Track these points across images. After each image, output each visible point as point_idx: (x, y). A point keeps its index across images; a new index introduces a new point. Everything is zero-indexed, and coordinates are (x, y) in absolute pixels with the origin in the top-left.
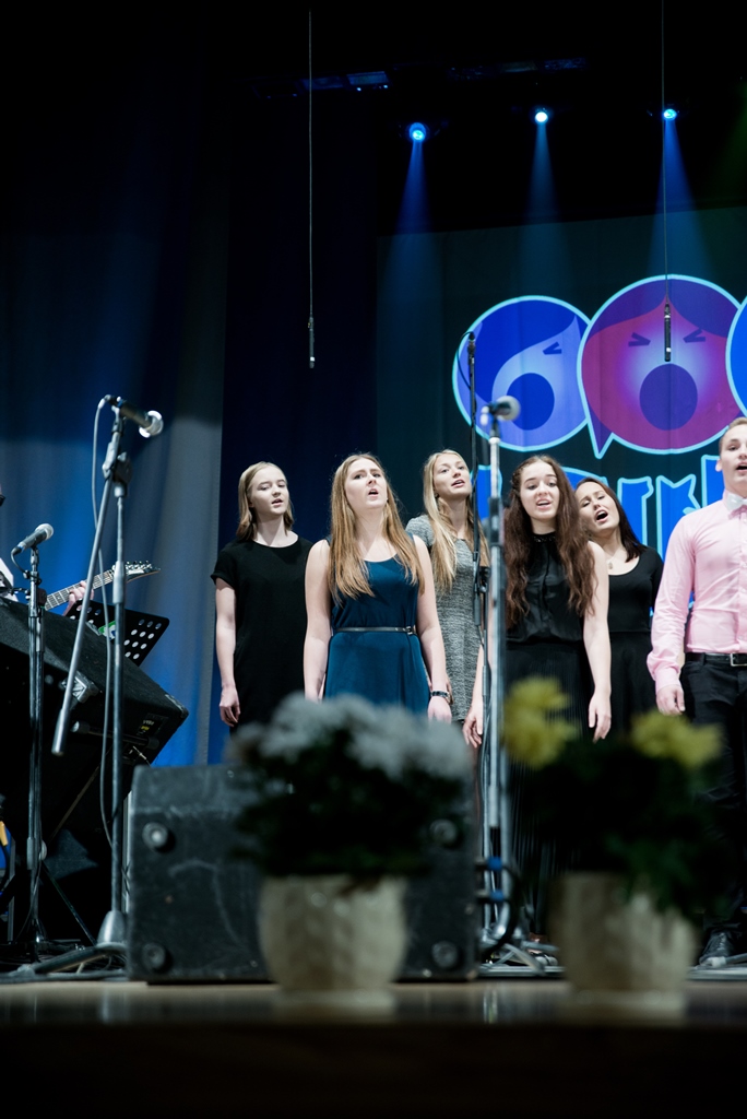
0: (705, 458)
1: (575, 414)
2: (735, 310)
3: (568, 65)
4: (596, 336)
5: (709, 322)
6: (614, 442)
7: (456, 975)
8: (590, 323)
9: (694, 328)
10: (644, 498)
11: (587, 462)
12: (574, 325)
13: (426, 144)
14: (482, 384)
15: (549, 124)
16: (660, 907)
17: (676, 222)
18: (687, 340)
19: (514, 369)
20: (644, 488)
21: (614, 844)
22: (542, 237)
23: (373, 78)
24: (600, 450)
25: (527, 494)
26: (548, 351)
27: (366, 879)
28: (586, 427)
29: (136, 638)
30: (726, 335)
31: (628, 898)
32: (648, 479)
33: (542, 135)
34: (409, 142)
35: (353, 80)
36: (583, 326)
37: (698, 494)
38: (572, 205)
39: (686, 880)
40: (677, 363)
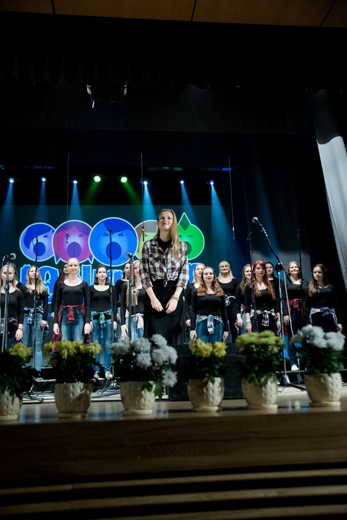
0: (83, 265)
1: (51, 252)
2: (91, 230)
3: (50, 168)
4: (57, 234)
5: (85, 232)
6: (60, 261)
8: (56, 230)
9: (81, 233)
11: (54, 265)
12: (52, 230)
13: (14, 183)
14: (27, 244)
15: (46, 182)
17: (75, 206)
18: (79, 236)
22: (42, 208)
23: (1, 166)
24: (57, 261)
26: (44, 237)
28: (53, 257)
30: (88, 235)
33: (43, 185)
34: (9, 183)
36: (53, 231)
37: (81, 274)
38: (50, 201)
39: (19, 387)
40: (77, 242)
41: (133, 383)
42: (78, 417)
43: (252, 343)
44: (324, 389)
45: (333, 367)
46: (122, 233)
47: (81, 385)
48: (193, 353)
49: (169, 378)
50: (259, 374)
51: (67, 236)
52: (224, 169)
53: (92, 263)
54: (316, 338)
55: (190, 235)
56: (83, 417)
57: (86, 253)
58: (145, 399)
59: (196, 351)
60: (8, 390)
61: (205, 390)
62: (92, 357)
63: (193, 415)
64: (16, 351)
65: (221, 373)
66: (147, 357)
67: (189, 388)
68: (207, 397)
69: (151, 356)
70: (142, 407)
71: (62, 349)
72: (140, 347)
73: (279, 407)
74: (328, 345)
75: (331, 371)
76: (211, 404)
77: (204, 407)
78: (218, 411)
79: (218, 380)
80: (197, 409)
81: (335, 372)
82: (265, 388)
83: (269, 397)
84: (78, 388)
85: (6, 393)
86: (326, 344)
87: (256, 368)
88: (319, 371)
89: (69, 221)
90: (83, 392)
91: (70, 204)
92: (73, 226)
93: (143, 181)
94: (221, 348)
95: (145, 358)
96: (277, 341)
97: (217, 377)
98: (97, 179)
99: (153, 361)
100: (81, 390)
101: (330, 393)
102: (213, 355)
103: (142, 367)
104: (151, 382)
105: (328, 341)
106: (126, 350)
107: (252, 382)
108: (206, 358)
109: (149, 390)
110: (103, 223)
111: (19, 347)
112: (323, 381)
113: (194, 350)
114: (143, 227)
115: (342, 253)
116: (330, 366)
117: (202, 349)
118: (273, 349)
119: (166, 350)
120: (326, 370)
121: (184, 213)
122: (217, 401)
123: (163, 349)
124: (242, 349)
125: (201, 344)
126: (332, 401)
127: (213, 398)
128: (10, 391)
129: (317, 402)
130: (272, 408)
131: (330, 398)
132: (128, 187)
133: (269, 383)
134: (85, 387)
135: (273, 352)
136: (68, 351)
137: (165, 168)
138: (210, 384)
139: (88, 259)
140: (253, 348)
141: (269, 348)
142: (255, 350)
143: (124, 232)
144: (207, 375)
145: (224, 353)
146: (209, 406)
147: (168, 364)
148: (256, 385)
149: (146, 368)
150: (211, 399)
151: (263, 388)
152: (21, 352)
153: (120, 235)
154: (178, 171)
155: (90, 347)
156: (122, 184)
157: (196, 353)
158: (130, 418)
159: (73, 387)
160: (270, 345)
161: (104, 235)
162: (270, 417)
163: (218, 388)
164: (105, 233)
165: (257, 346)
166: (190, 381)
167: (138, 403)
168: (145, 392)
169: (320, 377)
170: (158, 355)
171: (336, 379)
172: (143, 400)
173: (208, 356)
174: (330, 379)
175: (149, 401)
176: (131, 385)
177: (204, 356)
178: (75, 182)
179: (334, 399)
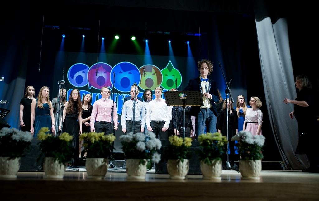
1: (86, 82)
2: (112, 69)
3: (88, 29)
4: (90, 71)
5: (108, 70)
6: (92, 87)
7: (42, 171)
8: (90, 68)
9: (105, 71)
10: (96, 96)
11: (88, 90)
12: (87, 68)
13: (65, 38)
14: (72, 75)
15: (85, 38)
16: (60, 163)
17: (103, 55)
18: (104, 72)
19: (77, 74)
20: (96, 94)
21: (53, 153)
22: (82, 54)
23: (57, 27)
24: (90, 88)
25: (73, 95)
26: (83, 72)
27: (13, 157)
28: (88, 84)
29: (4, 113)
30: (110, 72)
31: (55, 161)
32: (97, 93)
33: (83, 39)
34: (62, 37)
35: (53, 26)
36: (88, 69)
38: (87, 50)
39: (64, 158)
40: (103, 76)
41: (134, 160)
42: (100, 179)
43: (208, 139)
44: (251, 170)
45: (257, 156)
46: (131, 72)
47: (102, 159)
48: (171, 144)
49: (156, 157)
50: (212, 158)
51: (97, 72)
52: (196, 35)
53: (111, 89)
54: (248, 138)
55: (173, 75)
56: (103, 179)
57: (108, 83)
58: (140, 170)
59: (173, 143)
60: (58, 160)
61: (177, 166)
62: (109, 143)
63: (169, 181)
64: (63, 137)
65: (188, 157)
66: (143, 144)
67: (168, 165)
68: (179, 171)
69: (146, 144)
70: (139, 174)
71: (92, 137)
72: (139, 138)
73: (222, 179)
74: (255, 142)
75: (255, 158)
76: (181, 175)
77: (177, 177)
78: (185, 179)
79: (186, 161)
80: (172, 178)
81: (258, 159)
82: (214, 167)
83: (216, 173)
84: (100, 161)
85: (57, 162)
86: (253, 142)
87: (210, 155)
88: (248, 158)
89: (98, 63)
90: (103, 164)
91: (99, 52)
92: (101, 66)
93: (146, 40)
94: (189, 142)
95: (142, 145)
96: (223, 139)
97: (185, 158)
98: (117, 37)
99: (146, 147)
100: (102, 163)
101: (254, 172)
102: (183, 145)
103: (140, 150)
104: (145, 160)
105: (255, 140)
106: (131, 139)
107: (207, 163)
108: (179, 147)
109: (144, 164)
110: (119, 65)
111: (65, 135)
112: (250, 164)
113: (172, 142)
114: (144, 68)
115: (267, 90)
116: (255, 156)
117: (177, 141)
118: (220, 143)
119: (154, 141)
120: (252, 158)
121: (170, 61)
122: (184, 174)
123: (153, 140)
124: (201, 143)
125: (176, 138)
126: (255, 177)
127: (182, 171)
128: (59, 161)
129: (246, 177)
130: (219, 179)
131: (254, 175)
132: (136, 43)
133: (217, 164)
134: (105, 161)
135: (221, 145)
136: (95, 138)
137: (160, 32)
138: (181, 163)
139: (109, 87)
140: (208, 143)
141: (218, 142)
142: (209, 144)
143: (132, 71)
144: (179, 157)
145: (190, 144)
146: (180, 176)
147: (156, 149)
148: (209, 165)
149: (142, 151)
150: (181, 172)
151: (213, 167)
152: (66, 138)
153: (129, 73)
154: (167, 35)
155: (108, 137)
156: (132, 41)
157: (174, 144)
158: (131, 181)
159: (97, 160)
160: (219, 141)
161: (119, 73)
162: (217, 184)
163: (186, 165)
164: (120, 71)
165: (211, 141)
166: (169, 160)
167: (136, 172)
168: (141, 166)
169: (249, 162)
170: (150, 143)
171: (258, 163)
172: (139, 171)
173: (180, 146)
174: (255, 163)
175: (143, 171)
176: (132, 161)
177: (178, 146)
178: (103, 39)
179: (256, 176)
